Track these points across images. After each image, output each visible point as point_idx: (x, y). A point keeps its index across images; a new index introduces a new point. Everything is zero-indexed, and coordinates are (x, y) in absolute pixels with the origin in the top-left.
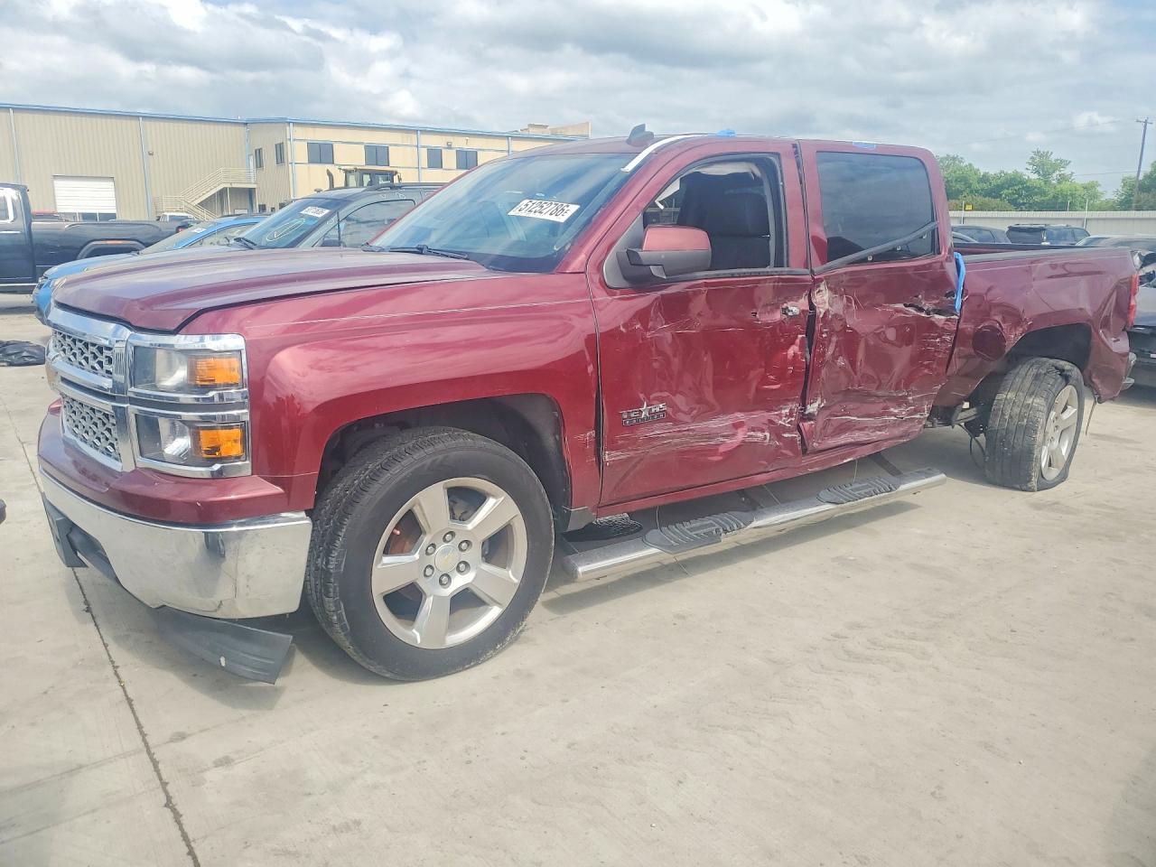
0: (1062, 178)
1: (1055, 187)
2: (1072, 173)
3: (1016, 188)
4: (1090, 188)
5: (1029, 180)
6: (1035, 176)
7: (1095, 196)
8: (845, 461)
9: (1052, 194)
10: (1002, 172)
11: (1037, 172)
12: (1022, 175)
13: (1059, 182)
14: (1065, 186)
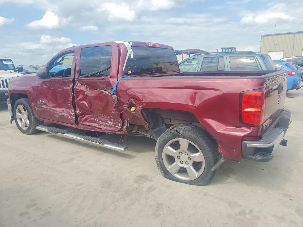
8: (91, 130)
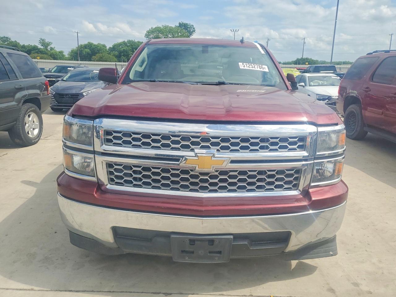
0: (52, 49)
1: (50, 52)
2: (55, 47)
3: (36, 51)
4: (61, 52)
5: (40, 48)
6: (42, 47)
7: (63, 56)
9: (50, 54)
10: (29, 45)
11: (42, 46)
12: (37, 47)
13: (51, 50)
14: (53, 51)
